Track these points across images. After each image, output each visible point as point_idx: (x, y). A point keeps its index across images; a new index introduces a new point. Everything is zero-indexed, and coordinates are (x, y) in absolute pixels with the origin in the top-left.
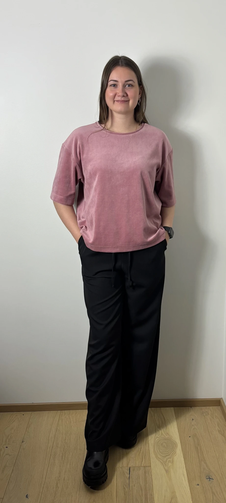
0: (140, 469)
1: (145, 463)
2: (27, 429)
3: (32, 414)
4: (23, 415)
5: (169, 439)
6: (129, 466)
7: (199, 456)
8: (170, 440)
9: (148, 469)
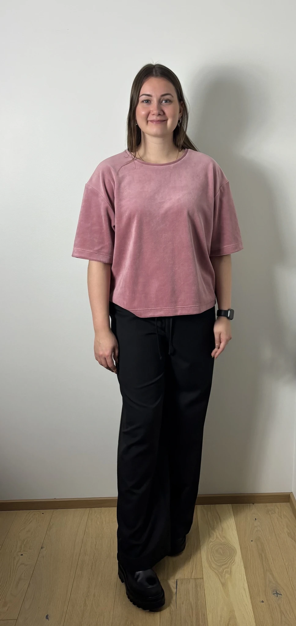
0: (190, 581)
1: (196, 574)
2: (48, 532)
3: (54, 513)
4: (43, 514)
5: (226, 544)
6: (176, 578)
7: (264, 565)
9: (200, 583)
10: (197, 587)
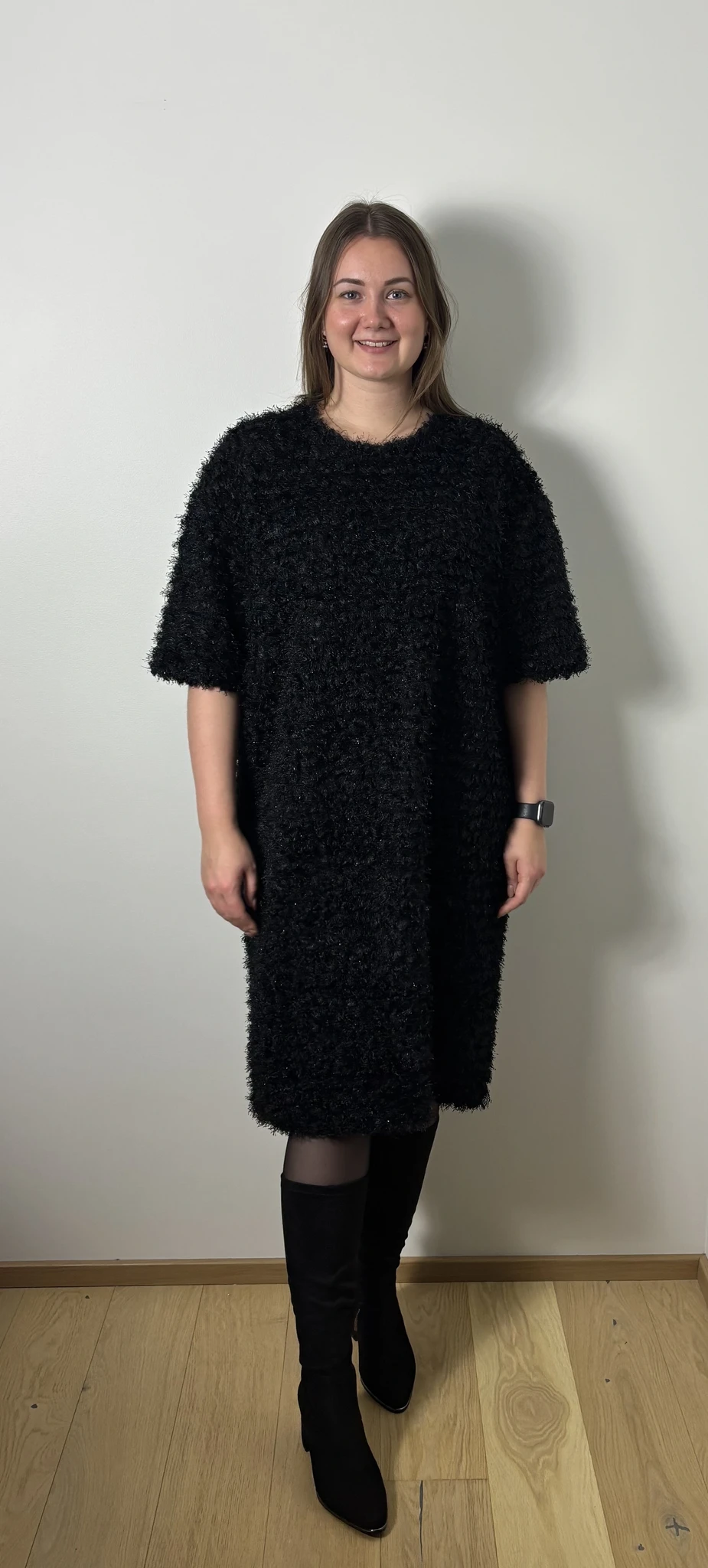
0: (454, 1488)
1: (470, 1470)
2: (99, 1345)
3: (114, 1296)
4: (87, 1297)
5: (544, 1387)
6: (421, 1476)
7: (640, 1448)
8: (547, 1391)
9: (480, 1492)
10: (473, 1504)
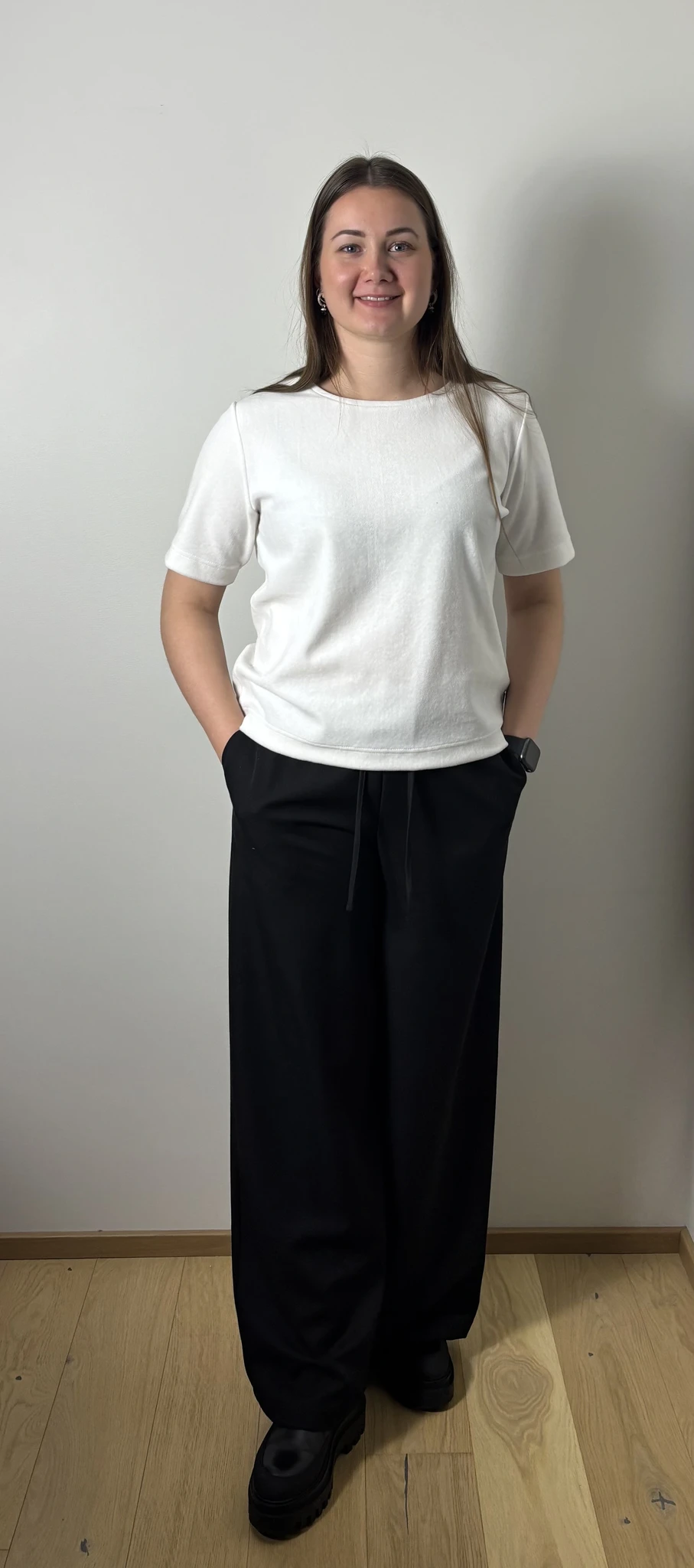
0: (439, 1462)
1: (455, 1445)
2: (83, 1318)
3: (96, 1268)
4: (70, 1269)
5: (527, 1360)
6: (404, 1451)
7: (626, 1422)
8: (529, 1363)
9: (466, 1465)
10: (459, 1477)
